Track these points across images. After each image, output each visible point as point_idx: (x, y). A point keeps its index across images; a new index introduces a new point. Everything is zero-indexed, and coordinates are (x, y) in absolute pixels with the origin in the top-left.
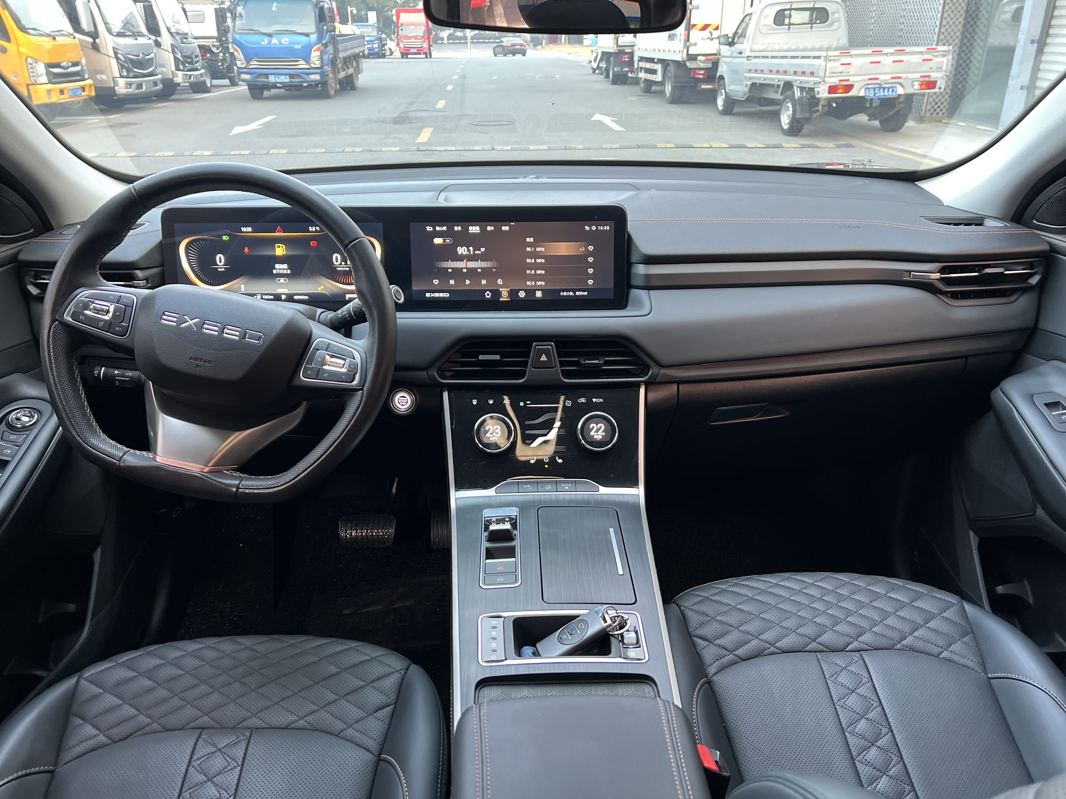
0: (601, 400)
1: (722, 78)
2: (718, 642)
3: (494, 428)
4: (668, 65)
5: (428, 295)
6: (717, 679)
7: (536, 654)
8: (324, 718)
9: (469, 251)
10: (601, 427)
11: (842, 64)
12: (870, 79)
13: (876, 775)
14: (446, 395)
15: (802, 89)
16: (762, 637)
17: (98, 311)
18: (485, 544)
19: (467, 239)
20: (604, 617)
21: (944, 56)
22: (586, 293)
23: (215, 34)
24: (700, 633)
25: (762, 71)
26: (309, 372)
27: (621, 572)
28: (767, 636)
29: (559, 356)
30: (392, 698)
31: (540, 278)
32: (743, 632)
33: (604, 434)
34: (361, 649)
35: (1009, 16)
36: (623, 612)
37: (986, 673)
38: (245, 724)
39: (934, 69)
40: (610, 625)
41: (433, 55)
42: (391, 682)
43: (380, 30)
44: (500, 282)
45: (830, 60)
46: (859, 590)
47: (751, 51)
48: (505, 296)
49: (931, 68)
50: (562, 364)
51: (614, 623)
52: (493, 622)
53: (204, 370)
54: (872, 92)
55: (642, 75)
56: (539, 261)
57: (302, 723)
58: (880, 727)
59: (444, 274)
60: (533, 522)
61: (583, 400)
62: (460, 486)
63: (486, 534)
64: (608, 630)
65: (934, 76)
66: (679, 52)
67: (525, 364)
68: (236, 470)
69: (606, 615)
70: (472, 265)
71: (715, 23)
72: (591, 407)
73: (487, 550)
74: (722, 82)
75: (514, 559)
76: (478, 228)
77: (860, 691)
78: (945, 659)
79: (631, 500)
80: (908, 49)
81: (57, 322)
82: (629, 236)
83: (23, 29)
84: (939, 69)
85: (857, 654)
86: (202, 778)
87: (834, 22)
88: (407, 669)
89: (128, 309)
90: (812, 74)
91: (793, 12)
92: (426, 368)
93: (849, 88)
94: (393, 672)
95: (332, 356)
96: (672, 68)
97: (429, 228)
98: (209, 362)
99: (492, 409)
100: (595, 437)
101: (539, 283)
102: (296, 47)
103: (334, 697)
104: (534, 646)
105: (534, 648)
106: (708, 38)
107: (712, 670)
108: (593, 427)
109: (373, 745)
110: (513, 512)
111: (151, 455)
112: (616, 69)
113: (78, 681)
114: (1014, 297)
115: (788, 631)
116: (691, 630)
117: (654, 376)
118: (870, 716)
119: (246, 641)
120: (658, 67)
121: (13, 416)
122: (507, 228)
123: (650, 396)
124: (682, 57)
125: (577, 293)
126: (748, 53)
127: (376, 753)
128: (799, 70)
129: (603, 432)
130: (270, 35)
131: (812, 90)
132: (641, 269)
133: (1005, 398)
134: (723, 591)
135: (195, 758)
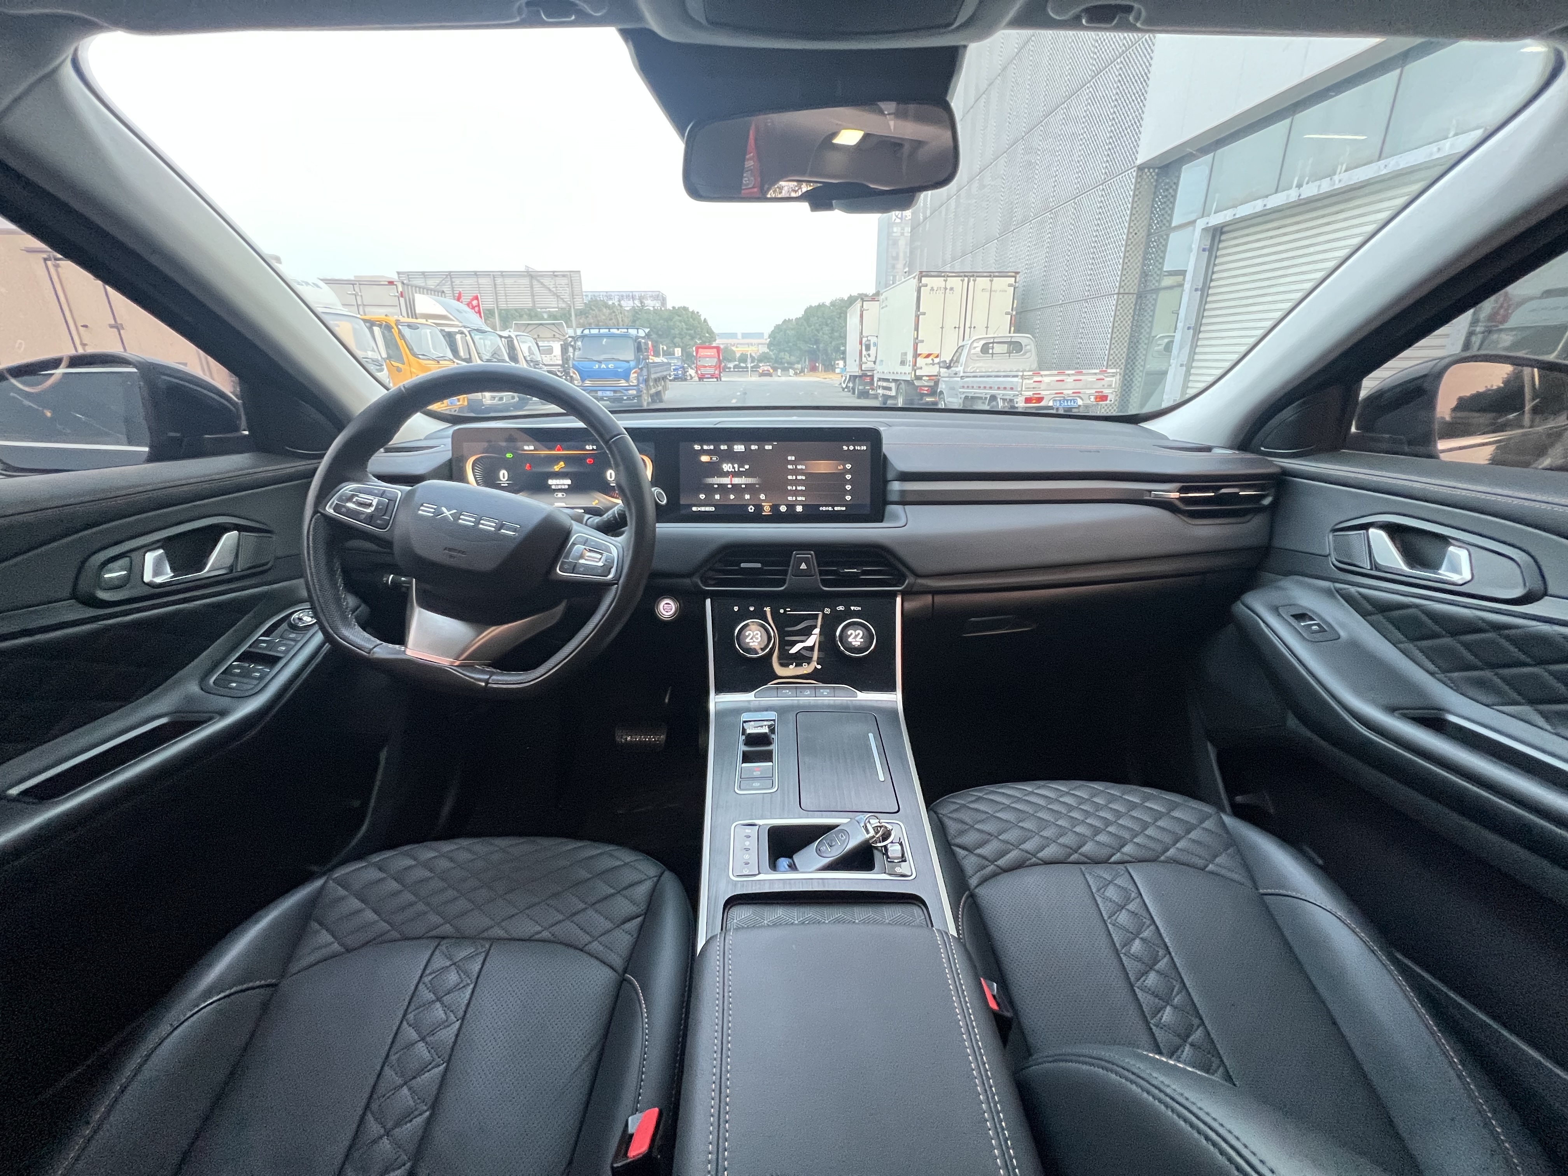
0: (860, 608)
1: (941, 392)
2: (978, 851)
3: (755, 633)
4: (900, 384)
5: (694, 509)
6: (981, 892)
7: (793, 867)
8: (569, 930)
9: (734, 468)
10: (859, 634)
11: (1034, 382)
12: (1056, 393)
13: (1160, 1006)
14: (708, 602)
15: (1004, 400)
16: (1022, 847)
17: (360, 504)
18: (743, 748)
19: (731, 456)
20: (866, 826)
21: (1113, 376)
22: (844, 509)
23: (560, 362)
24: (960, 842)
25: (973, 387)
26: (566, 566)
27: (882, 778)
28: (1028, 846)
29: (819, 566)
30: (642, 908)
31: (801, 493)
32: (1003, 841)
33: (862, 640)
34: (616, 854)
35: (1161, 348)
36: (886, 821)
37: (1257, 889)
38: (485, 934)
39: (1106, 386)
40: (874, 837)
41: (723, 379)
42: (642, 891)
43: (683, 361)
44: (762, 497)
45: (1025, 379)
46: (1113, 799)
47: (964, 372)
48: (767, 509)
49: (1103, 386)
50: (821, 573)
51: (877, 833)
52: (747, 831)
53: (459, 561)
54: (1058, 403)
55: (880, 391)
56: (799, 477)
57: (545, 934)
58: (1157, 949)
59: (710, 490)
60: (792, 726)
61: (841, 608)
62: (719, 690)
63: (744, 737)
64: (871, 842)
65: (1106, 391)
66: (908, 373)
67: (785, 573)
68: (489, 665)
69: (868, 825)
70: (736, 481)
71: (937, 352)
72: (849, 614)
73: (744, 753)
74: (942, 396)
75: (771, 764)
76: (743, 447)
77: (1131, 907)
78: (1212, 873)
79: (889, 705)
80: (1084, 371)
81: (319, 514)
82: (885, 456)
83: (415, 355)
84: (1110, 386)
85: (1121, 867)
86: (431, 996)
87: (1026, 352)
88: (660, 876)
89: (392, 503)
90: (1012, 389)
91: (995, 345)
92: (689, 575)
93: (1040, 400)
94: (645, 880)
95: (590, 551)
96: (903, 386)
97: (697, 447)
98: (463, 553)
99: (752, 615)
100: (853, 644)
101: (799, 498)
102: (619, 370)
103: (582, 906)
104: (791, 857)
105: (790, 860)
106: (931, 364)
107: (973, 882)
108: (851, 634)
109: (618, 961)
110: (773, 715)
111: (403, 648)
112: (860, 387)
113: (326, 882)
114: (1248, 517)
115: (1048, 841)
116: (950, 838)
117: (911, 585)
118: (1145, 934)
119: (502, 842)
120: (893, 385)
121: (295, 616)
122: (770, 447)
123: (906, 605)
124: (911, 377)
125: (836, 509)
126: (962, 374)
127: (620, 971)
128: (1002, 386)
129: (862, 638)
130: (600, 362)
131: (1011, 401)
132: (896, 486)
133: (1250, 612)
134: (979, 799)
135: (428, 972)
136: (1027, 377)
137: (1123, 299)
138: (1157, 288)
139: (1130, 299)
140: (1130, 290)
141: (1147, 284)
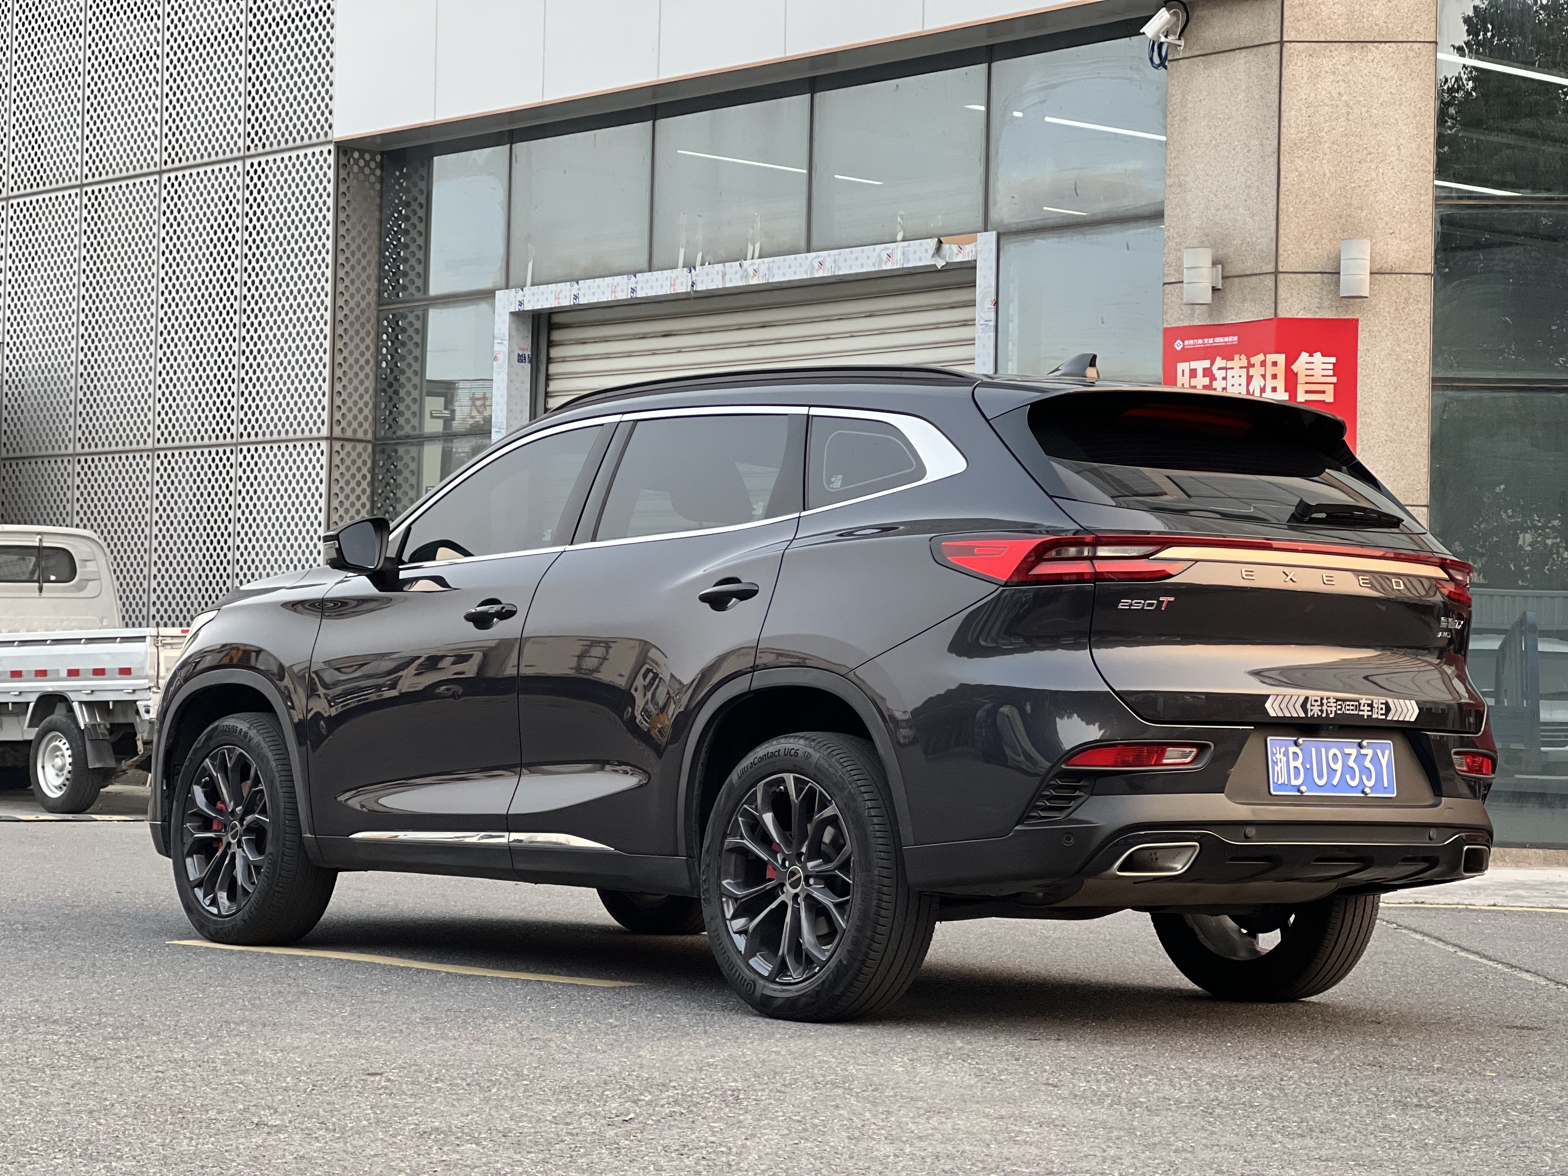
87: (87, 580)
90: (123, 672)
128: (87, 668)
131: (122, 706)
136: (169, 641)
137: (343, 454)
138: (417, 432)
139: (359, 455)
140: (355, 431)
141: (394, 419)
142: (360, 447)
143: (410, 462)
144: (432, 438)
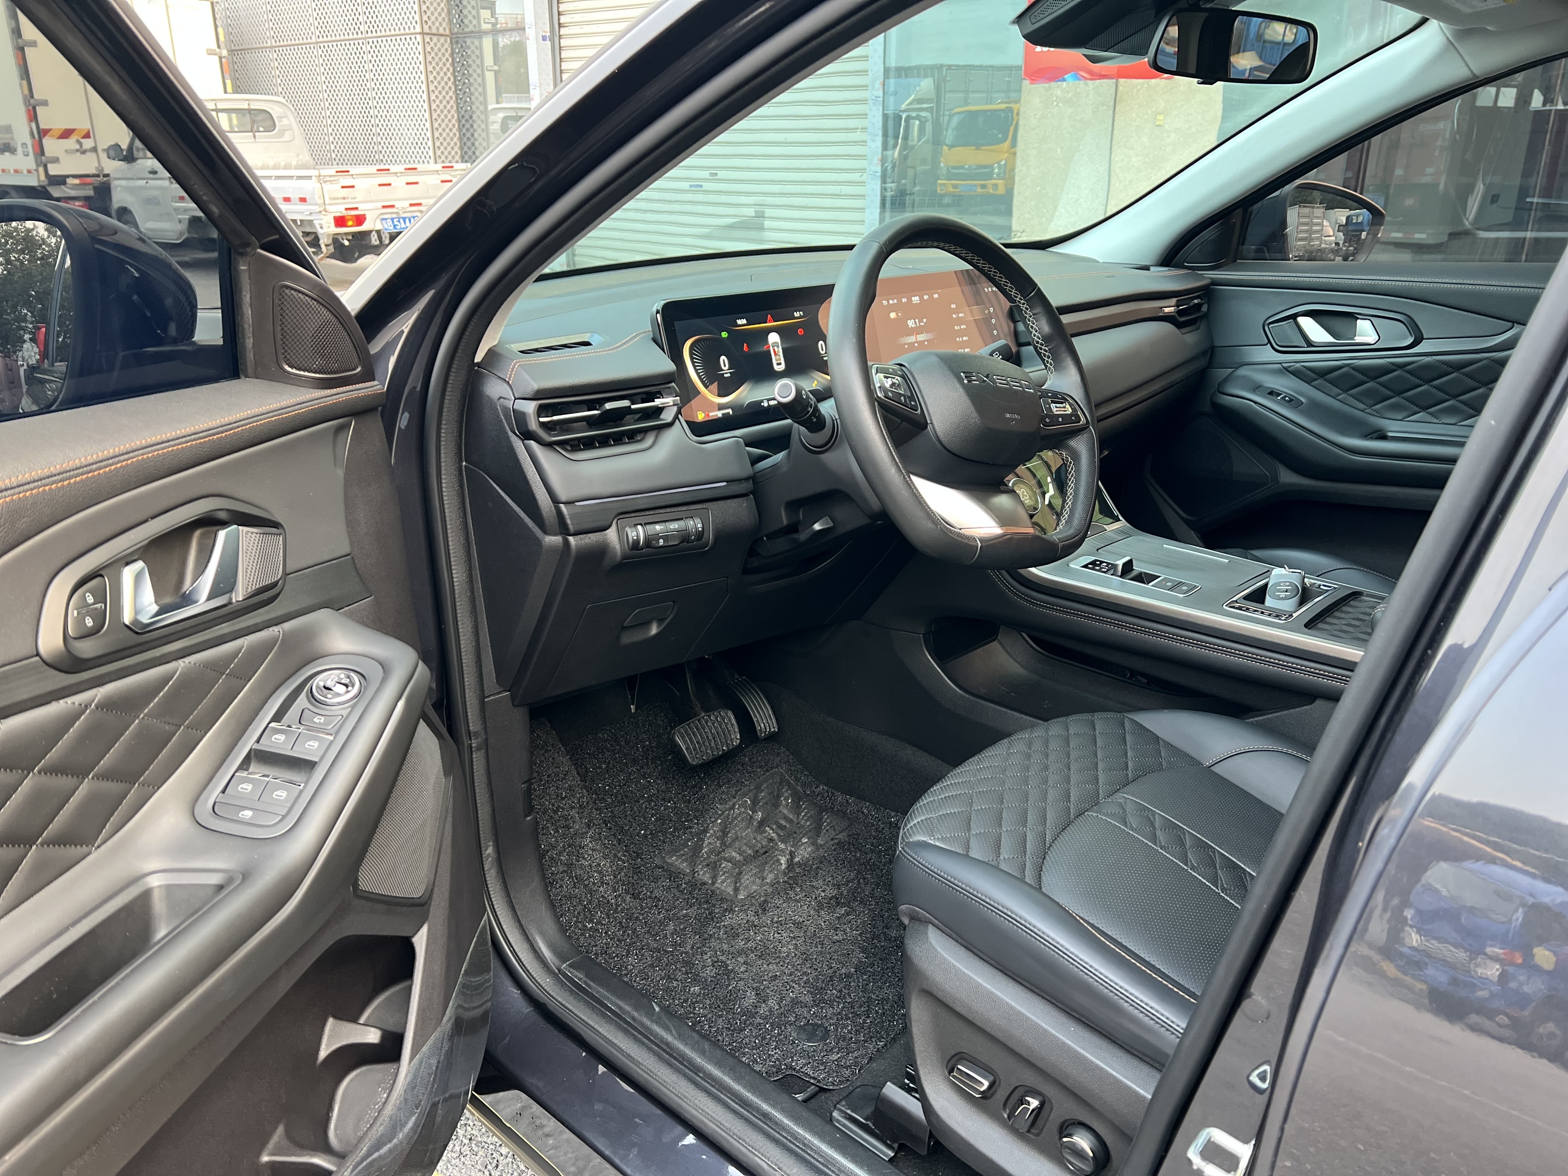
9: (916, 323)
11: (343, 187)
12: (384, 207)
45: (325, 182)
54: (390, 223)
66: (29, 171)
70: (920, 338)
75: (1161, 577)
87: (284, 131)
90: (303, 200)
93: (360, 220)
106: (77, 150)
110: (1091, 557)
124: (39, 180)
131: (308, 223)
136: (328, 178)
137: (432, 44)
138: (477, 29)
139: (443, 45)
140: (438, 29)
141: (462, 21)
142: (442, 39)
143: (475, 50)
144: (486, 33)
